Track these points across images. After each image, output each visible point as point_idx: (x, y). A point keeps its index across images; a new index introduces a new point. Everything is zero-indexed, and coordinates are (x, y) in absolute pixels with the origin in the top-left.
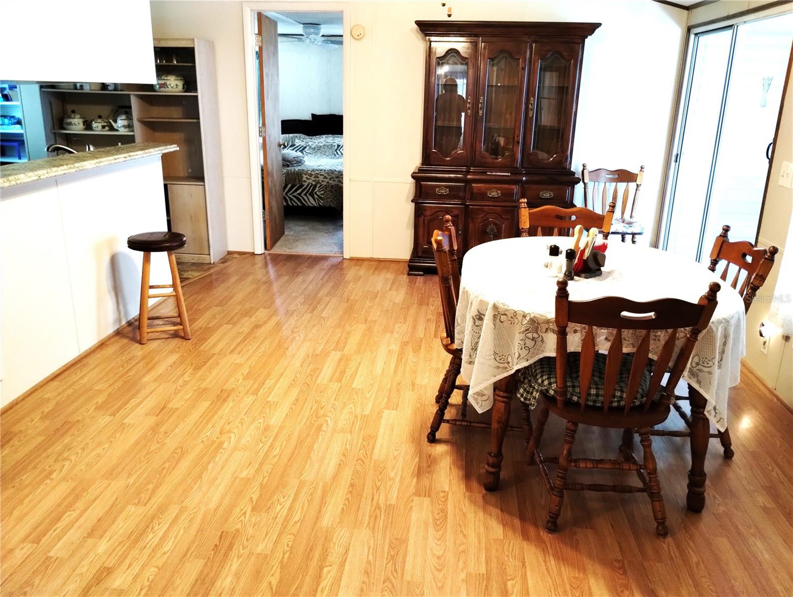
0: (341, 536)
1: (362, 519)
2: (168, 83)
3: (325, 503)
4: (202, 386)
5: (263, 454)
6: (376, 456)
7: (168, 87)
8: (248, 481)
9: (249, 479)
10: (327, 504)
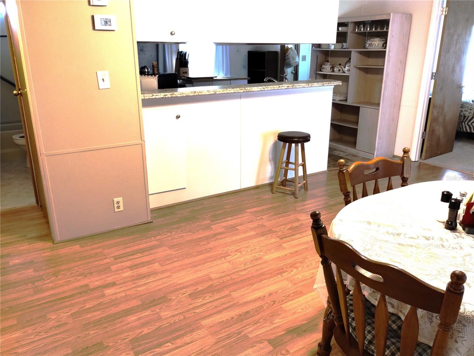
0: (201, 333)
1: (222, 333)
2: (373, 43)
3: (220, 313)
4: (264, 224)
5: (236, 271)
6: (284, 306)
7: (372, 46)
8: (211, 279)
9: (212, 279)
10: (221, 313)
